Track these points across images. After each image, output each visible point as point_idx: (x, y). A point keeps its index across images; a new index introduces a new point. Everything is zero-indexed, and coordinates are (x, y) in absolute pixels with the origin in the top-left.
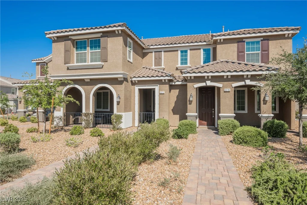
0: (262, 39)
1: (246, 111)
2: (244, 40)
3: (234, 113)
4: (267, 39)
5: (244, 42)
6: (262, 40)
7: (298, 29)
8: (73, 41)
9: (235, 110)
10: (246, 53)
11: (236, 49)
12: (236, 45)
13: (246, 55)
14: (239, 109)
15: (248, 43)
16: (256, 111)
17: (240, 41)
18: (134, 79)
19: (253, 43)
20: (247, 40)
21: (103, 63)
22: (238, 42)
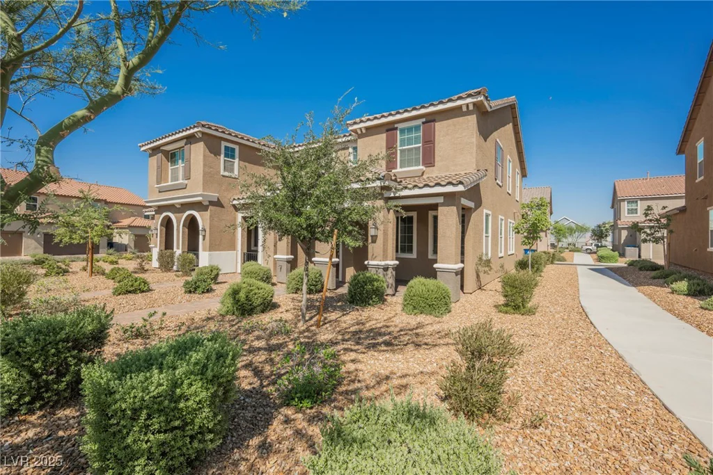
0: (424, 120)
1: (414, 255)
2: (396, 126)
3: (397, 259)
4: (431, 119)
5: (396, 129)
6: (423, 123)
7: (479, 93)
8: (166, 153)
9: (397, 251)
10: (399, 148)
11: (384, 144)
12: (384, 136)
13: (399, 152)
14: (403, 250)
15: (402, 131)
16: (430, 256)
17: (390, 128)
18: (235, 202)
19: (410, 130)
20: (400, 126)
21: (186, 182)
22: (387, 131)
